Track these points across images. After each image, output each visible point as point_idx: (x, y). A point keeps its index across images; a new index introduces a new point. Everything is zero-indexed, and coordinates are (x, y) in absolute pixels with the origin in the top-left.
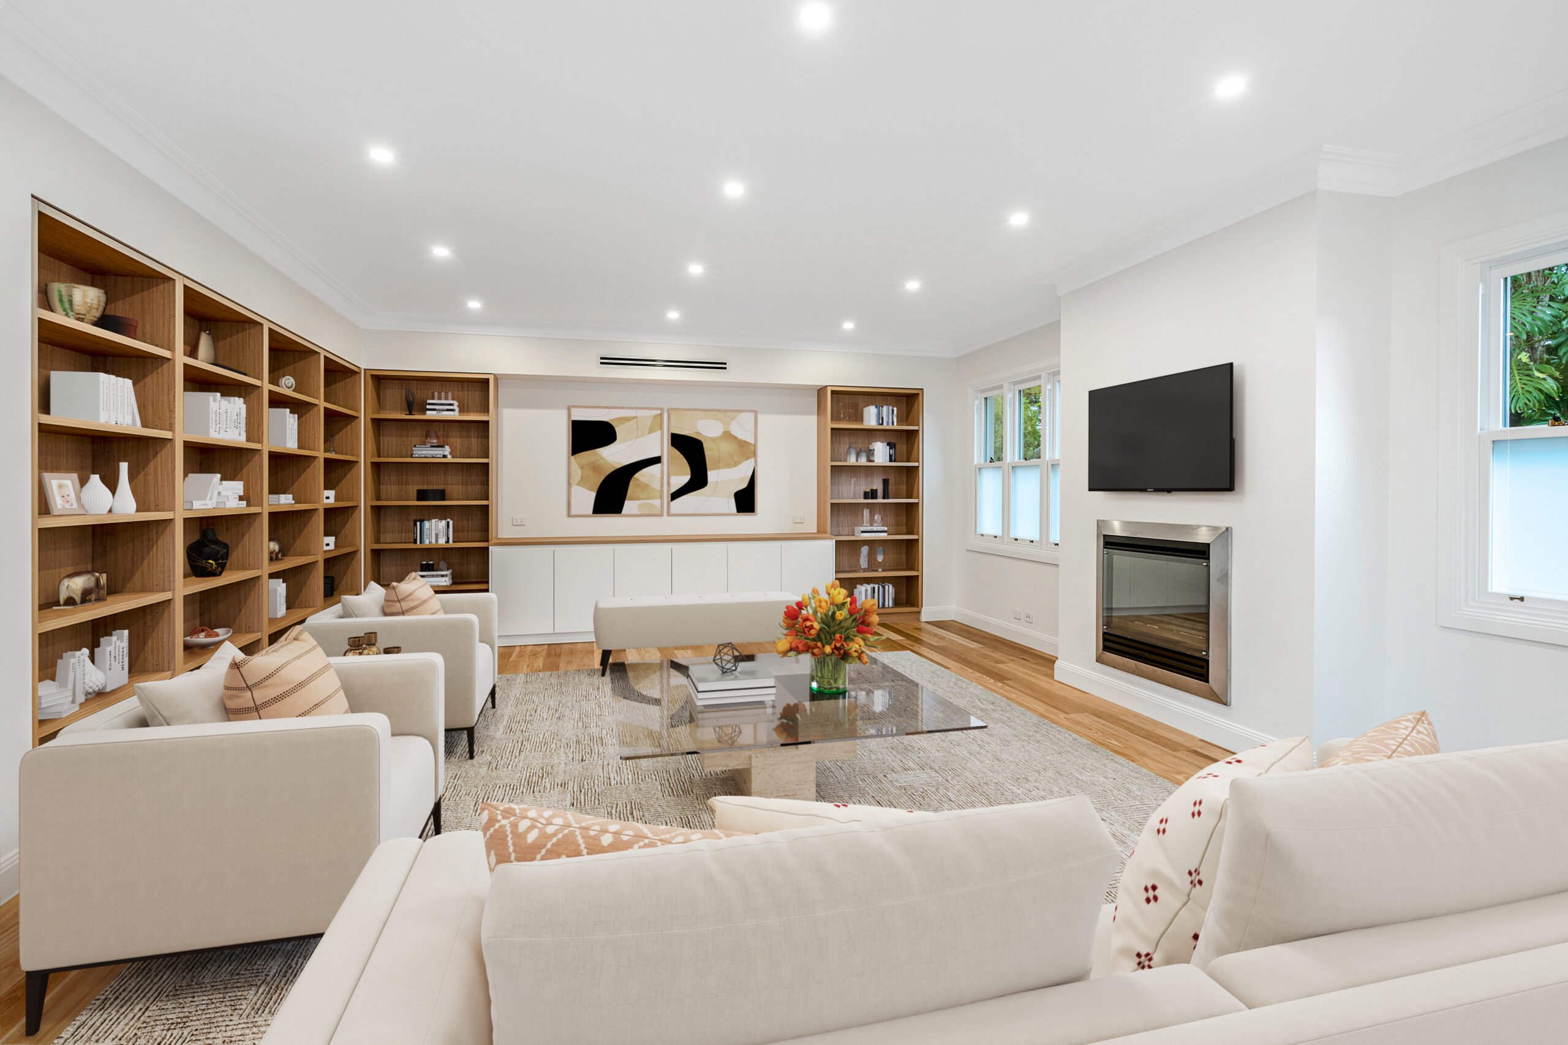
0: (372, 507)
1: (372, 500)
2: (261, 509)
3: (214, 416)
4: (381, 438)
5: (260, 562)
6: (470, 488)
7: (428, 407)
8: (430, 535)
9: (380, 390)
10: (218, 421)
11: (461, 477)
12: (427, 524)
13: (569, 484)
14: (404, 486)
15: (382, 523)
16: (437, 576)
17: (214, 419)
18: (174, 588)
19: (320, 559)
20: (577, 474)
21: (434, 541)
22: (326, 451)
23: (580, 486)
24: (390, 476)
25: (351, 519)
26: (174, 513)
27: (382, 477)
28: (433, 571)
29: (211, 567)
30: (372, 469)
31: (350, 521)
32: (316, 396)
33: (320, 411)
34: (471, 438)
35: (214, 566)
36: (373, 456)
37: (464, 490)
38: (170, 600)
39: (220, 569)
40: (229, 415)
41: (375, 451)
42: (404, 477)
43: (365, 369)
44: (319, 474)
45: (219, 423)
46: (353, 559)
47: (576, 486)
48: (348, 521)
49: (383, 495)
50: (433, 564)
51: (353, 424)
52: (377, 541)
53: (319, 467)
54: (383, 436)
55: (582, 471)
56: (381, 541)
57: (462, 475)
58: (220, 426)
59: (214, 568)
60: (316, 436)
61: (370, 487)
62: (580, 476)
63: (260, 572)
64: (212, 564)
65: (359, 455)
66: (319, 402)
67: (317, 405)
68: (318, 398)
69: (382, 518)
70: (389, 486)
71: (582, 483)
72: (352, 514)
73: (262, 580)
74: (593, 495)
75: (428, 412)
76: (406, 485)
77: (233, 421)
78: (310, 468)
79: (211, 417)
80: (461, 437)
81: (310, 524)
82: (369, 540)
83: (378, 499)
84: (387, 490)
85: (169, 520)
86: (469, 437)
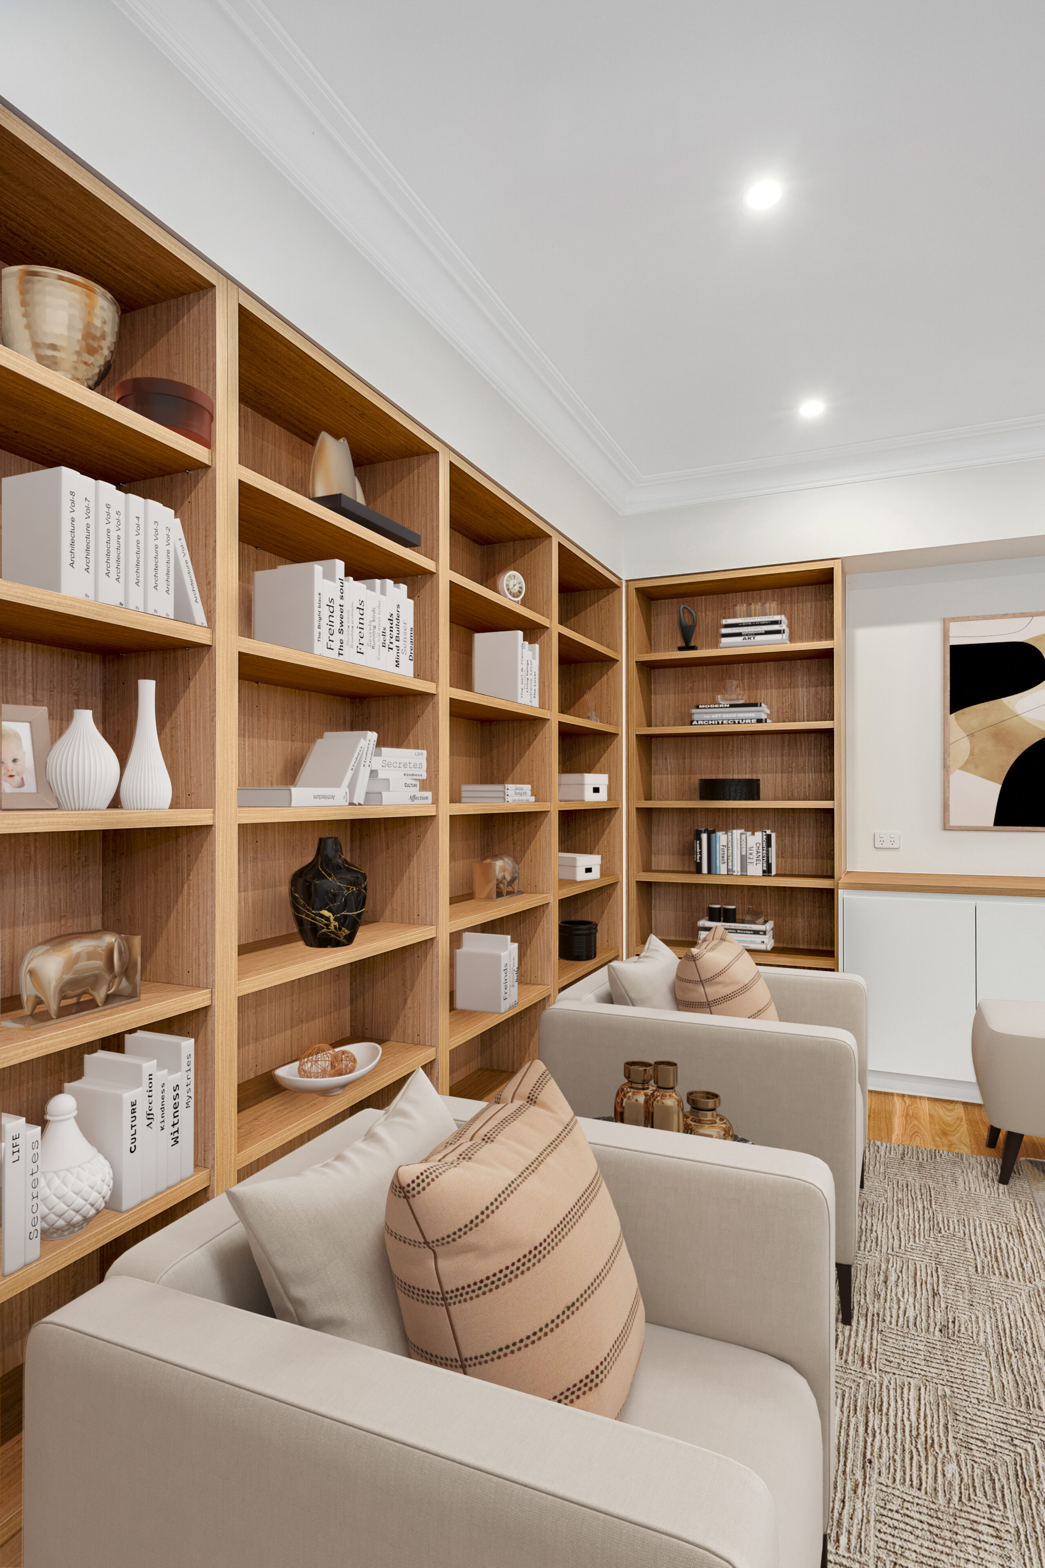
0: (638, 810)
1: (639, 799)
2: (434, 809)
3: (326, 612)
4: (653, 697)
5: (434, 910)
6: (795, 778)
7: (724, 631)
8: (729, 859)
9: (650, 616)
10: (337, 625)
11: (779, 759)
12: (721, 838)
13: (946, 768)
14: (687, 776)
15: (654, 837)
16: (744, 931)
17: (325, 620)
18: (214, 981)
19: (552, 897)
20: (962, 747)
21: (737, 869)
22: (562, 711)
23: (968, 771)
24: (666, 759)
25: (608, 830)
26: (214, 812)
27: (653, 761)
28: (734, 921)
29: (327, 926)
30: (638, 746)
31: (606, 833)
32: (545, 613)
33: (551, 639)
34: (798, 687)
35: (334, 924)
36: (639, 725)
37: (785, 782)
38: (206, 1008)
39: (346, 931)
40: (368, 616)
41: (644, 718)
42: (686, 760)
43: (627, 581)
44: (551, 749)
45: (341, 631)
46: (610, 896)
47: (959, 772)
48: (603, 834)
49: (655, 791)
50: (735, 909)
51: (610, 672)
52: (647, 868)
53: (551, 738)
54: (655, 694)
55: (971, 743)
56: (653, 868)
57: (782, 756)
58: (343, 637)
59: (332, 928)
60: (546, 684)
61: (635, 778)
62: (968, 753)
63: (434, 931)
64: (328, 919)
65: (618, 724)
66: (551, 624)
67: (548, 628)
68: (549, 616)
69: (654, 829)
70: (665, 776)
71: (972, 764)
72: (609, 822)
73: (437, 947)
74: (995, 789)
75: (724, 640)
76: (690, 774)
77: (379, 631)
78: (538, 738)
79: (316, 614)
80: (780, 686)
81: (537, 838)
82: (634, 865)
83: (648, 797)
84: (661, 782)
85: (207, 826)
86: (792, 685)
